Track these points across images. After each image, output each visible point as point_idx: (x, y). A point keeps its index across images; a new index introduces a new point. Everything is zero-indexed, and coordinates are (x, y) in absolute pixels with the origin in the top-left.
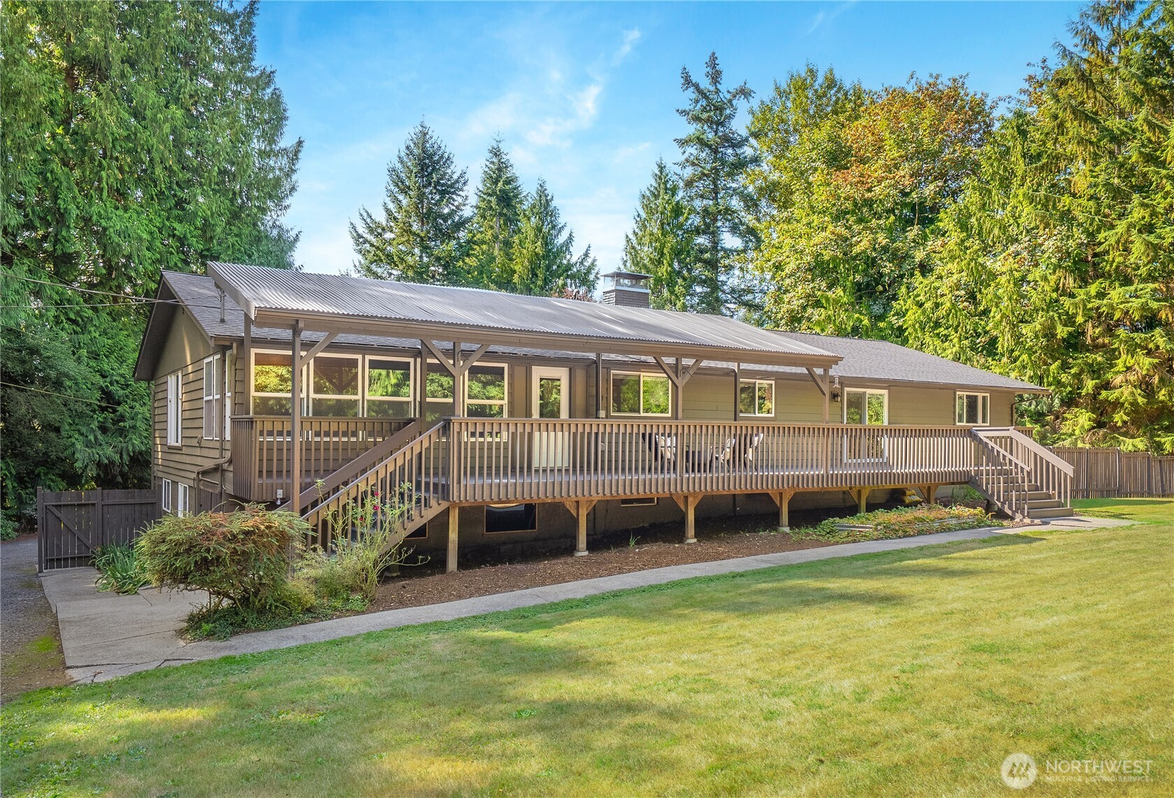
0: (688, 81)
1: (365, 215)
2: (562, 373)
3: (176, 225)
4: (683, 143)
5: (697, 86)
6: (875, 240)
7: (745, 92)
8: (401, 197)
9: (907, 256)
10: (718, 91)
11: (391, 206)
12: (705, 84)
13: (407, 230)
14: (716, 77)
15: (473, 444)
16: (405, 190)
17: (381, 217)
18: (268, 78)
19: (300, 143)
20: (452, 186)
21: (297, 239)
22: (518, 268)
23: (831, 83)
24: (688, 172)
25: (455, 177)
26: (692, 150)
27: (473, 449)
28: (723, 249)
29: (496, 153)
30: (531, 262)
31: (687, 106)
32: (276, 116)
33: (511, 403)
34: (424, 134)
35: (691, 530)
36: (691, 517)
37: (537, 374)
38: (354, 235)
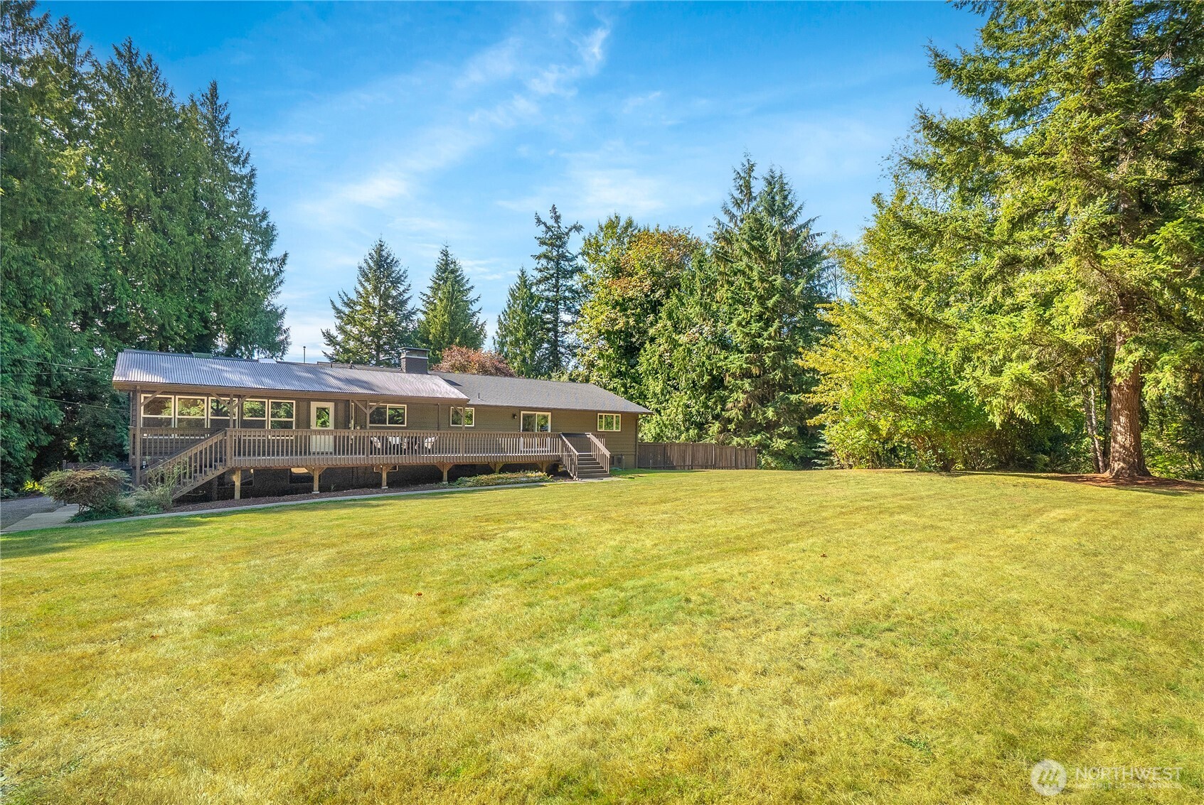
0: (539, 221)
1: (343, 295)
2: (330, 406)
3: (197, 305)
5: (545, 224)
6: (628, 322)
7: (578, 228)
8: (366, 284)
9: (646, 332)
10: (559, 227)
11: (361, 290)
12: (551, 222)
13: (368, 304)
14: (557, 219)
15: (273, 440)
16: (368, 280)
17: (354, 296)
18: (264, 216)
19: (286, 255)
20: (399, 278)
21: (283, 313)
22: (433, 331)
23: (630, 224)
24: (539, 275)
25: (401, 273)
26: (544, 262)
27: (273, 443)
28: (562, 322)
29: (445, 254)
30: (442, 328)
31: (541, 235)
32: (267, 237)
33: (297, 420)
34: (381, 246)
35: (384, 483)
36: (384, 476)
37: (314, 406)
38: (335, 308)
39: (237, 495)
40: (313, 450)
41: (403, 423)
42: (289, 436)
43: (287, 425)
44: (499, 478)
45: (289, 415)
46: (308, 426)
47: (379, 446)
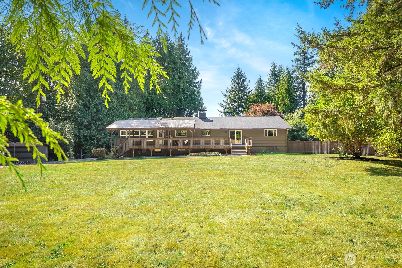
0: (294, 45)
4: (293, 61)
5: (297, 46)
33: (154, 135)
34: (239, 69)
35: (170, 154)
36: (170, 152)
37: (158, 131)
38: (223, 94)
39: (133, 156)
40: (158, 144)
41: (186, 135)
42: (151, 140)
43: (151, 137)
44: (199, 154)
45: (152, 134)
46: (157, 137)
47: (171, 143)
